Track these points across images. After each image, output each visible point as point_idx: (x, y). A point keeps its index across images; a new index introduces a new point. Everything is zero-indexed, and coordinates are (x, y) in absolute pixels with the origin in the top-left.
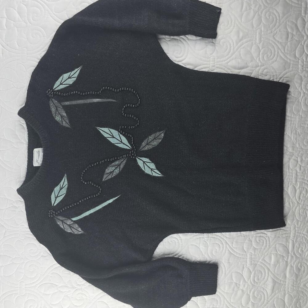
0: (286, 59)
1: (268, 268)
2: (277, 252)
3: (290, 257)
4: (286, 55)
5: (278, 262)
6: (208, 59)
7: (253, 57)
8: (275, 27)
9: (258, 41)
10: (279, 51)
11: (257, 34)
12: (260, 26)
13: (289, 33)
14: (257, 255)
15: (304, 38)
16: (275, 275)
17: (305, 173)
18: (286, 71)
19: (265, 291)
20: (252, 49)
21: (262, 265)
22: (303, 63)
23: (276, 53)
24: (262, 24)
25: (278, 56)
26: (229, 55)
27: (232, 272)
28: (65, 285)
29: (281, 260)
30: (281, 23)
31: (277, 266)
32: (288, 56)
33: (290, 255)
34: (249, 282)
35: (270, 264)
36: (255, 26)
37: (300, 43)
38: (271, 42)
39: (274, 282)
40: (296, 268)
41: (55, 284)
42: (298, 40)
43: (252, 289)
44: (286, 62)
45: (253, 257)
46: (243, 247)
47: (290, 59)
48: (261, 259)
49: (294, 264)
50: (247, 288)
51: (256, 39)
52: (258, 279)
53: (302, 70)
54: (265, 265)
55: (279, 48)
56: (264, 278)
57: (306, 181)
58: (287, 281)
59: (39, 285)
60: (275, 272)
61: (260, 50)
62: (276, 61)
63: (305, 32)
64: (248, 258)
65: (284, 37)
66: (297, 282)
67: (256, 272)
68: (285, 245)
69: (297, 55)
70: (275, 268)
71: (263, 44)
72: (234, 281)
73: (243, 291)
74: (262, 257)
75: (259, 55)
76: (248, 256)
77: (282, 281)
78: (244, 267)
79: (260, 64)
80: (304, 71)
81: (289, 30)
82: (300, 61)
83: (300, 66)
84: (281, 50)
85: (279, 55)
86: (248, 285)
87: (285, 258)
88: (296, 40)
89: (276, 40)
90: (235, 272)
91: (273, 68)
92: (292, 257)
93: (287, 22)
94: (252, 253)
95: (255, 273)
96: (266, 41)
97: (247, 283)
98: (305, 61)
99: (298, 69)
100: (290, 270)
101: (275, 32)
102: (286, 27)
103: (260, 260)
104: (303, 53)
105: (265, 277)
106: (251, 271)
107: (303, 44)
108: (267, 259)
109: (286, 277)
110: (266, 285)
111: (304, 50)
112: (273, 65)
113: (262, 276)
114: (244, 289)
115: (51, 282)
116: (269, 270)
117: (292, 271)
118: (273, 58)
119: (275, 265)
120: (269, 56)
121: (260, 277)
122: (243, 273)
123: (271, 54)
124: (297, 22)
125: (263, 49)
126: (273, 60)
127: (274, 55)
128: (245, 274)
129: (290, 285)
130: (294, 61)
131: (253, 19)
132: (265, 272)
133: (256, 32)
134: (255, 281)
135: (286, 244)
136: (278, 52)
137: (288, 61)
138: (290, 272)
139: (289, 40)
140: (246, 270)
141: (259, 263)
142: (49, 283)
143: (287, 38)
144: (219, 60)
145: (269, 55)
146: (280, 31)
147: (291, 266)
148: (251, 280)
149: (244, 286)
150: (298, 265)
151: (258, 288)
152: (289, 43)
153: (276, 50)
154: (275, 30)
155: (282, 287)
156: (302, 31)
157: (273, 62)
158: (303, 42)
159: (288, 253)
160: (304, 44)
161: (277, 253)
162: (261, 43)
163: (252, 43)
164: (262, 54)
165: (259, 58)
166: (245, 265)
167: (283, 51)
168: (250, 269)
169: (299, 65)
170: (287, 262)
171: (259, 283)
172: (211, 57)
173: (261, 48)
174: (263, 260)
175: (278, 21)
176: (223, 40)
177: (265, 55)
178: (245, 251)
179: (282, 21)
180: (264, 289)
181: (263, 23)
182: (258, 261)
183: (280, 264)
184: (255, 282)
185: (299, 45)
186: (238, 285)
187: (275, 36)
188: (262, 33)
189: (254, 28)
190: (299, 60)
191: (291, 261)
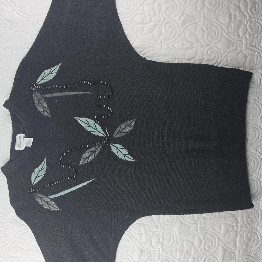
0: (229, 39)
1: (219, 237)
2: (227, 221)
3: (239, 227)
4: (230, 35)
5: (228, 231)
6: (156, 42)
7: (198, 38)
8: (218, 9)
9: (202, 24)
10: (223, 31)
11: (201, 17)
12: (204, 9)
13: (232, 14)
14: (207, 224)
15: (246, 18)
16: (225, 243)
17: (253, 145)
18: (230, 50)
19: (215, 259)
20: (197, 31)
21: (212, 234)
22: (247, 42)
23: (220, 33)
24: (205, 7)
25: (221, 36)
26: (175, 38)
27: (183, 241)
28: (31, 249)
29: (230, 229)
30: (224, 5)
31: (227, 235)
32: (232, 36)
33: (239, 224)
34: (200, 250)
35: (220, 233)
36: (199, 9)
37: (243, 23)
38: (214, 24)
39: (225, 251)
40: (246, 237)
41: (22, 248)
42: (241, 20)
43: (203, 256)
44: (230, 42)
45: (203, 226)
46: (193, 217)
47: (233, 39)
48: (211, 227)
49: (244, 233)
50: (198, 255)
51: (200, 21)
52: (209, 247)
53: (246, 48)
54: (215, 234)
55: (222, 29)
56: (214, 247)
57: (254, 153)
58: (237, 249)
59: (8, 249)
60: (225, 241)
61: (204, 32)
62: (220, 40)
63: (248, 13)
64: (198, 227)
65: (227, 18)
66: (247, 250)
67: (207, 241)
68: (234, 215)
69: (240, 35)
70: (225, 237)
71: (207, 26)
72: (185, 248)
73: (194, 258)
74: (212, 226)
75: (204, 36)
76: (198, 225)
77: (232, 250)
78: (195, 235)
79: (204, 45)
80: (248, 49)
81: (232, 12)
82: (243, 40)
83: (243, 45)
84: (224, 30)
85: (223, 35)
86: (199, 253)
87: (235, 227)
88: (239, 21)
89: (219, 21)
90: (186, 240)
91: (217, 48)
92: (242, 226)
93: (230, 4)
94: (202, 222)
95: (205, 241)
96: (210, 22)
97: (198, 251)
98: (248, 39)
99: (242, 47)
100: (240, 239)
101: (218, 14)
102: (229, 9)
103: (210, 229)
104: (247, 32)
105: (215, 245)
106: (202, 239)
107: (245, 24)
108: (217, 228)
109: (236, 246)
110: (217, 253)
111: (247, 29)
112: (217, 45)
113: (212, 244)
114: (195, 257)
115: (18, 246)
116: (219, 238)
117: (242, 240)
118: (217, 38)
119: (225, 234)
120: (213, 37)
121: (210, 245)
122: (193, 241)
123: (215, 35)
124: (239, 4)
125: (207, 30)
126: (217, 40)
127: (218, 36)
128: (196, 242)
129: (240, 254)
130: (238, 40)
131: (197, 3)
132: (216, 241)
133: (200, 15)
134: (205, 249)
135: (236, 214)
136: (222, 33)
137: (232, 40)
138: (240, 241)
139: (232, 21)
140: (196, 238)
141: (209, 232)
142: (17, 247)
143: (230, 19)
144: (165, 42)
145: (213, 35)
146: (223, 13)
147: (241, 236)
148: (201, 248)
149: (195, 254)
150: (248, 235)
151: (208, 256)
152: (232, 24)
153: (220, 31)
154: (218, 12)
155: (233, 256)
156: (245, 12)
157: (217, 42)
158: (246, 22)
159: (238, 222)
160: (247, 24)
161: (226, 223)
162: (205, 25)
163: (196, 26)
164: (206, 35)
165: (204, 39)
166: (196, 233)
167: (227, 32)
168: (201, 237)
169: (242, 43)
170: (236, 231)
171: (209, 252)
172: (158, 40)
173: (205, 30)
174: (213, 229)
175: (220, 4)
176: (169, 24)
177: (209, 36)
178: (195, 221)
179: (224, 4)
180: (214, 257)
181: (207, 7)
182: (208, 230)
183: (230, 233)
184: (206, 251)
185: (242, 25)
186: (189, 253)
187: (218, 18)
188: (206, 16)
189: (198, 12)
190: (242, 38)
191: (241, 230)
